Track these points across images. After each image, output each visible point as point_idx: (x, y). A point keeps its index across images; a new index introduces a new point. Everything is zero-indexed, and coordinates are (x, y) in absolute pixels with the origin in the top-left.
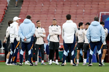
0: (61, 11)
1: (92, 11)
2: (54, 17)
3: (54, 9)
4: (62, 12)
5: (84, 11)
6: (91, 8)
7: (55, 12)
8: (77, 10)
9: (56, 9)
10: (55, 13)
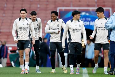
0: (12, 6)
1: (48, 6)
2: (4, 13)
3: (4, 5)
4: (14, 7)
5: (39, 6)
6: (47, 3)
7: (5, 7)
8: (31, 4)
9: (6, 4)
10: (5, 9)
